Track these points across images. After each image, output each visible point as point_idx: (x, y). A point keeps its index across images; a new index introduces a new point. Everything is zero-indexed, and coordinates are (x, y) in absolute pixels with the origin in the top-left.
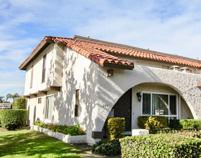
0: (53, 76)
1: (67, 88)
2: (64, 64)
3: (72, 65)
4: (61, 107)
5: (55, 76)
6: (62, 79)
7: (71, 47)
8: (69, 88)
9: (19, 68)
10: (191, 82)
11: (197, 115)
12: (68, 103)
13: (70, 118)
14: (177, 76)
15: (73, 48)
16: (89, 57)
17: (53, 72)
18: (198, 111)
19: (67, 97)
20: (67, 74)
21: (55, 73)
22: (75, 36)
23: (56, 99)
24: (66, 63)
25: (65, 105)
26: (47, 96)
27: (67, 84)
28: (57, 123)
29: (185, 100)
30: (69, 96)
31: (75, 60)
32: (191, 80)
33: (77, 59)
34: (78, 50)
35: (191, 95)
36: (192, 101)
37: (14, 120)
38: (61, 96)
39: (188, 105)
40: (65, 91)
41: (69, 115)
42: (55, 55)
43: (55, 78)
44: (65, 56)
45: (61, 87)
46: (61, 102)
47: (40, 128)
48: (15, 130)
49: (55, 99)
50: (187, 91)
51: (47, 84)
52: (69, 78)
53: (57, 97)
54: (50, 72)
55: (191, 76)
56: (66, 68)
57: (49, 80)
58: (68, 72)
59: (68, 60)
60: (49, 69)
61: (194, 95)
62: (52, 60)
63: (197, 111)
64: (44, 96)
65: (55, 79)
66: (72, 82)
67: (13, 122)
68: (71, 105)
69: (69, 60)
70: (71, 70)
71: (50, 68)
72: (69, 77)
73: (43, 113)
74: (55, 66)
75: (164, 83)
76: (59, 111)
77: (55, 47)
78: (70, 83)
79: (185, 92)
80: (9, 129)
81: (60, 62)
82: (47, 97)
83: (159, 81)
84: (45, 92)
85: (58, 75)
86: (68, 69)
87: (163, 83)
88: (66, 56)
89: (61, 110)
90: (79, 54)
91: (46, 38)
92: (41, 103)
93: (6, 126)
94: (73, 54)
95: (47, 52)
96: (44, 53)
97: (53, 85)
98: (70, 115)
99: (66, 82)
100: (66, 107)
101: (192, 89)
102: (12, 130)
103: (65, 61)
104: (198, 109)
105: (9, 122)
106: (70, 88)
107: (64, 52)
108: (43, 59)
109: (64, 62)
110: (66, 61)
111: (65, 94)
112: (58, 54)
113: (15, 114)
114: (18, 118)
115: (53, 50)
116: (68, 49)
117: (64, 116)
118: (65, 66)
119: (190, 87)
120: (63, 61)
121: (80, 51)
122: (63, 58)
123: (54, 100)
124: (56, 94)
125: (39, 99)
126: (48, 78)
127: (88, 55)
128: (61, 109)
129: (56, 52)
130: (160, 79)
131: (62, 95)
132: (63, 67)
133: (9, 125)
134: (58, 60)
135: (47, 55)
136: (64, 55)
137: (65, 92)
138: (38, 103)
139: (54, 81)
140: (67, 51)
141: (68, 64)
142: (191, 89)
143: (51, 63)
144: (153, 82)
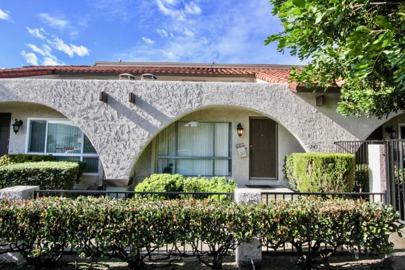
14: (57, 88)
18: (104, 148)
75: (26, 101)
83: (14, 100)
87: (23, 101)
104: (105, 144)
130: (17, 96)
142: (89, 108)
144: (3, 101)
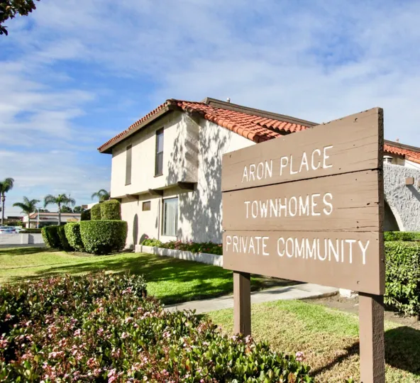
0: (183, 166)
1: (209, 184)
2: (199, 147)
3: (218, 149)
4: (196, 214)
5: (185, 165)
6: (197, 171)
7: (215, 119)
8: (214, 186)
9: (100, 149)
10: (398, 178)
11: (404, 225)
12: (211, 208)
13: (217, 232)
15: (220, 122)
16: (254, 138)
17: (180, 160)
19: (210, 200)
20: (207, 163)
21: (186, 162)
22: (208, 98)
23: (185, 203)
24: (204, 146)
25: (205, 212)
26: (164, 198)
27: (207, 180)
28: (189, 240)
29: (390, 204)
30: (214, 197)
31: (225, 141)
32: (398, 175)
33: (227, 140)
34: (230, 126)
35: (397, 197)
36: (398, 205)
37: (107, 237)
38: (195, 198)
39: (393, 211)
40: (205, 189)
41: (214, 228)
42: (185, 132)
43: (187, 168)
44: (201, 133)
45: (197, 183)
46: (197, 207)
47: (159, 249)
48: (107, 255)
49: (182, 203)
50: (392, 192)
51: (169, 179)
52: (212, 171)
53: (188, 200)
54: (174, 159)
55: (398, 170)
56: (205, 153)
57: (171, 172)
58: (209, 160)
59: (210, 140)
60: (172, 154)
61: (401, 198)
62: (178, 139)
63: (404, 220)
64: (156, 198)
65: (186, 171)
66: (218, 175)
67: (104, 242)
68: (218, 212)
69: (212, 141)
70: (217, 156)
71: (174, 152)
72: (212, 167)
73: (156, 227)
74: (185, 150)
76: (193, 221)
77: (183, 117)
78: (214, 177)
79: (390, 193)
80: (98, 253)
81: (193, 142)
82: (163, 200)
84: (160, 192)
85: (190, 163)
86: (210, 155)
88: (203, 134)
89: (197, 221)
90: (232, 132)
91: (169, 103)
92: (148, 209)
93: (93, 248)
94: (218, 131)
95: (165, 126)
96: (158, 126)
97: (183, 179)
98: (216, 227)
99: (207, 176)
100: (208, 216)
101: (399, 188)
102: (103, 254)
103: (203, 141)
105: (98, 241)
106: (216, 186)
107: (200, 127)
108: (155, 136)
109: (201, 142)
110: (205, 141)
111: (204, 195)
112: (189, 130)
113: (109, 228)
114: (113, 234)
115: (180, 122)
116: (208, 123)
117: (205, 229)
118: (203, 150)
119: (397, 185)
120: (199, 142)
121: (236, 129)
122: (198, 136)
123: (180, 204)
124: (185, 194)
125: (144, 203)
126: (170, 169)
127: (251, 136)
128: (196, 218)
129: (185, 126)
131: (197, 197)
132: (198, 152)
133: (98, 246)
134: (190, 140)
135: (165, 131)
136: (200, 131)
137: (204, 191)
138: (143, 210)
139: (185, 175)
140: (206, 125)
141: (209, 147)
143: (175, 144)
